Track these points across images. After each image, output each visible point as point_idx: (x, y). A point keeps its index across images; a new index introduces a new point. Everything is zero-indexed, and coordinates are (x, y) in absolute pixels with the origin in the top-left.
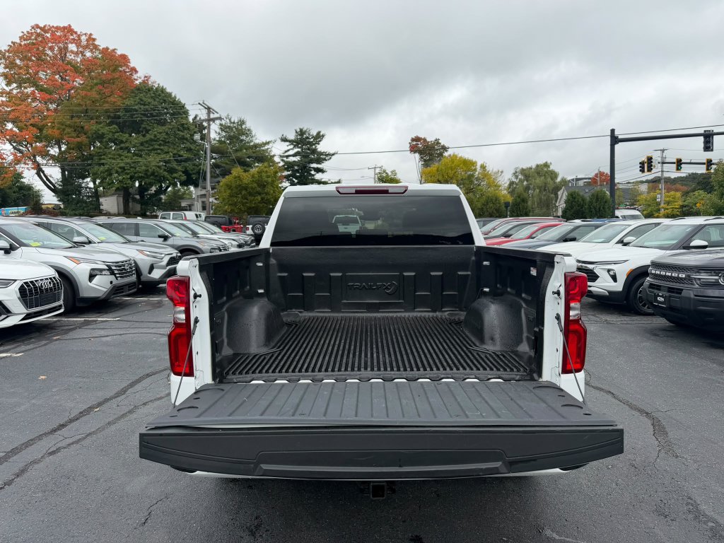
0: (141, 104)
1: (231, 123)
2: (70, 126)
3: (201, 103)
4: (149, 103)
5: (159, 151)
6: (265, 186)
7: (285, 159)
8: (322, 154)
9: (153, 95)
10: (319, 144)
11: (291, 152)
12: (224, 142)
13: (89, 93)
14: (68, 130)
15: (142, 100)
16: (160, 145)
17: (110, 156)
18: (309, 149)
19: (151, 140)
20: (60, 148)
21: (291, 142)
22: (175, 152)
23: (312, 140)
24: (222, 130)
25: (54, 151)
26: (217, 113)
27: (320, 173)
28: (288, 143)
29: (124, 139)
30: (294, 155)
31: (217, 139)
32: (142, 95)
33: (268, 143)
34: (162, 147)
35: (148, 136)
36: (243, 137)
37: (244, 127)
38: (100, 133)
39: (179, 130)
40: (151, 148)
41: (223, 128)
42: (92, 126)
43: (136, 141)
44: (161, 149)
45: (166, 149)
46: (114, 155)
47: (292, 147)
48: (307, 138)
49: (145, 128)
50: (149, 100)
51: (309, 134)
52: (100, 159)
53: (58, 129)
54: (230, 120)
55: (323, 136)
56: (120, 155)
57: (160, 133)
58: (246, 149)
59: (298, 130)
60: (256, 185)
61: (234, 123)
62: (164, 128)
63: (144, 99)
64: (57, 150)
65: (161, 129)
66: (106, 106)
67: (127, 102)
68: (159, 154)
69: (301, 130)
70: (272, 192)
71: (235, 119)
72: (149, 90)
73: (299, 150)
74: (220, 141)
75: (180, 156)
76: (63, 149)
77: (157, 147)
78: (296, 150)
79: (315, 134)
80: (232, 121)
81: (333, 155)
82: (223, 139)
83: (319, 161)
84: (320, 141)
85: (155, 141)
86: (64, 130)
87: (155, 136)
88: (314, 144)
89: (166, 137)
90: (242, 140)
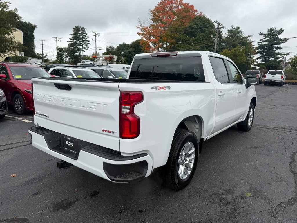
0: (195, 25)
1: (233, 29)
2: (170, 36)
3: (215, 21)
4: (199, 24)
5: (200, 43)
6: (237, 56)
7: (260, 44)
8: (281, 39)
9: (201, 20)
10: (280, 35)
11: (264, 40)
12: (229, 38)
13: (177, 23)
14: (169, 37)
15: (196, 23)
16: (201, 41)
17: (181, 47)
18: (274, 38)
19: (198, 39)
20: (167, 45)
21: (265, 35)
22: (206, 43)
23: (277, 33)
24: (229, 32)
25: (165, 46)
26: (222, 25)
27: (279, 50)
28: (263, 36)
29: (187, 40)
30: (266, 41)
31: (226, 37)
32: (196, 21)
33: (249, 37)
34: (201, 42)
35: (197, 38)
36: (238, 35)
37: (238, 30)
38: (179, 37)
39: (209, 34)
40: (197, 42)
41: (229, 31)
42: (177, 35)
43: (192, 40)
44: (201, 43)
45: (203, 42)
46: (183, 46)
47: (265, 37)
48: (274, 32)
49: (196, 34)
50: (199, 23)
51: (275, 30)
52: (178, 48)
53: (166, 37)
54: (233, 28)
55: (283, 30)
56: (185, 46)
57: (201, 36)
58: (238, 40)
59: (270, 29)
60: (232, 56)
61: (234, 29)
62: (203, 33)
63: (197, 22)
64: (166, 45)
65: (202, 34)
66: (183, 27)
67: (190, 24)
68: (200, 45)
69: (271, 29)
70: (240, 59)
71: (235, 27)
72: (199, 18)
73: (269, 39)
74: (227, 38)
75: (208, 45)
76: (168, 45)
77: (199, 42)
78: (267, 39)
79: (278, 30)
80: (234, 28)
81: (288, 40)
82: (228, 36)
83: (279, 43)
84: (281, 33)
85: (199, 39)
86: (168, 37)
87: (199, 37)
88: (277, 35)
89: (203, 37)
90: (237, 36)
